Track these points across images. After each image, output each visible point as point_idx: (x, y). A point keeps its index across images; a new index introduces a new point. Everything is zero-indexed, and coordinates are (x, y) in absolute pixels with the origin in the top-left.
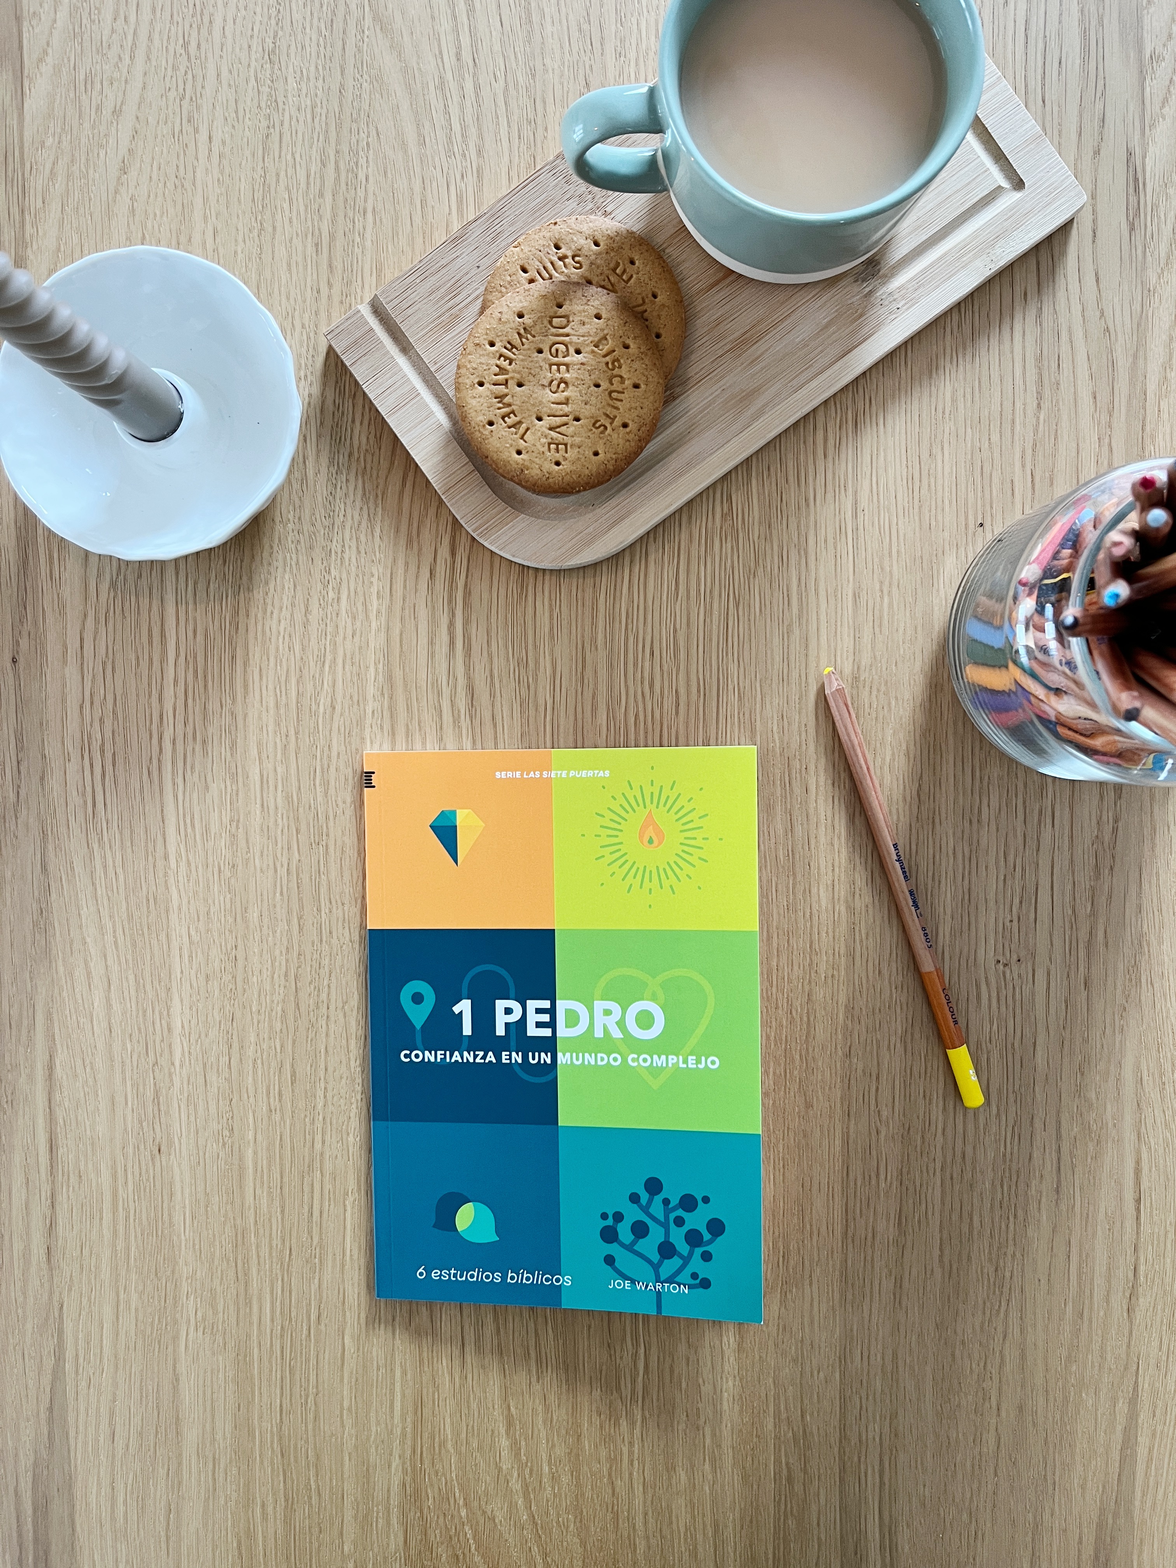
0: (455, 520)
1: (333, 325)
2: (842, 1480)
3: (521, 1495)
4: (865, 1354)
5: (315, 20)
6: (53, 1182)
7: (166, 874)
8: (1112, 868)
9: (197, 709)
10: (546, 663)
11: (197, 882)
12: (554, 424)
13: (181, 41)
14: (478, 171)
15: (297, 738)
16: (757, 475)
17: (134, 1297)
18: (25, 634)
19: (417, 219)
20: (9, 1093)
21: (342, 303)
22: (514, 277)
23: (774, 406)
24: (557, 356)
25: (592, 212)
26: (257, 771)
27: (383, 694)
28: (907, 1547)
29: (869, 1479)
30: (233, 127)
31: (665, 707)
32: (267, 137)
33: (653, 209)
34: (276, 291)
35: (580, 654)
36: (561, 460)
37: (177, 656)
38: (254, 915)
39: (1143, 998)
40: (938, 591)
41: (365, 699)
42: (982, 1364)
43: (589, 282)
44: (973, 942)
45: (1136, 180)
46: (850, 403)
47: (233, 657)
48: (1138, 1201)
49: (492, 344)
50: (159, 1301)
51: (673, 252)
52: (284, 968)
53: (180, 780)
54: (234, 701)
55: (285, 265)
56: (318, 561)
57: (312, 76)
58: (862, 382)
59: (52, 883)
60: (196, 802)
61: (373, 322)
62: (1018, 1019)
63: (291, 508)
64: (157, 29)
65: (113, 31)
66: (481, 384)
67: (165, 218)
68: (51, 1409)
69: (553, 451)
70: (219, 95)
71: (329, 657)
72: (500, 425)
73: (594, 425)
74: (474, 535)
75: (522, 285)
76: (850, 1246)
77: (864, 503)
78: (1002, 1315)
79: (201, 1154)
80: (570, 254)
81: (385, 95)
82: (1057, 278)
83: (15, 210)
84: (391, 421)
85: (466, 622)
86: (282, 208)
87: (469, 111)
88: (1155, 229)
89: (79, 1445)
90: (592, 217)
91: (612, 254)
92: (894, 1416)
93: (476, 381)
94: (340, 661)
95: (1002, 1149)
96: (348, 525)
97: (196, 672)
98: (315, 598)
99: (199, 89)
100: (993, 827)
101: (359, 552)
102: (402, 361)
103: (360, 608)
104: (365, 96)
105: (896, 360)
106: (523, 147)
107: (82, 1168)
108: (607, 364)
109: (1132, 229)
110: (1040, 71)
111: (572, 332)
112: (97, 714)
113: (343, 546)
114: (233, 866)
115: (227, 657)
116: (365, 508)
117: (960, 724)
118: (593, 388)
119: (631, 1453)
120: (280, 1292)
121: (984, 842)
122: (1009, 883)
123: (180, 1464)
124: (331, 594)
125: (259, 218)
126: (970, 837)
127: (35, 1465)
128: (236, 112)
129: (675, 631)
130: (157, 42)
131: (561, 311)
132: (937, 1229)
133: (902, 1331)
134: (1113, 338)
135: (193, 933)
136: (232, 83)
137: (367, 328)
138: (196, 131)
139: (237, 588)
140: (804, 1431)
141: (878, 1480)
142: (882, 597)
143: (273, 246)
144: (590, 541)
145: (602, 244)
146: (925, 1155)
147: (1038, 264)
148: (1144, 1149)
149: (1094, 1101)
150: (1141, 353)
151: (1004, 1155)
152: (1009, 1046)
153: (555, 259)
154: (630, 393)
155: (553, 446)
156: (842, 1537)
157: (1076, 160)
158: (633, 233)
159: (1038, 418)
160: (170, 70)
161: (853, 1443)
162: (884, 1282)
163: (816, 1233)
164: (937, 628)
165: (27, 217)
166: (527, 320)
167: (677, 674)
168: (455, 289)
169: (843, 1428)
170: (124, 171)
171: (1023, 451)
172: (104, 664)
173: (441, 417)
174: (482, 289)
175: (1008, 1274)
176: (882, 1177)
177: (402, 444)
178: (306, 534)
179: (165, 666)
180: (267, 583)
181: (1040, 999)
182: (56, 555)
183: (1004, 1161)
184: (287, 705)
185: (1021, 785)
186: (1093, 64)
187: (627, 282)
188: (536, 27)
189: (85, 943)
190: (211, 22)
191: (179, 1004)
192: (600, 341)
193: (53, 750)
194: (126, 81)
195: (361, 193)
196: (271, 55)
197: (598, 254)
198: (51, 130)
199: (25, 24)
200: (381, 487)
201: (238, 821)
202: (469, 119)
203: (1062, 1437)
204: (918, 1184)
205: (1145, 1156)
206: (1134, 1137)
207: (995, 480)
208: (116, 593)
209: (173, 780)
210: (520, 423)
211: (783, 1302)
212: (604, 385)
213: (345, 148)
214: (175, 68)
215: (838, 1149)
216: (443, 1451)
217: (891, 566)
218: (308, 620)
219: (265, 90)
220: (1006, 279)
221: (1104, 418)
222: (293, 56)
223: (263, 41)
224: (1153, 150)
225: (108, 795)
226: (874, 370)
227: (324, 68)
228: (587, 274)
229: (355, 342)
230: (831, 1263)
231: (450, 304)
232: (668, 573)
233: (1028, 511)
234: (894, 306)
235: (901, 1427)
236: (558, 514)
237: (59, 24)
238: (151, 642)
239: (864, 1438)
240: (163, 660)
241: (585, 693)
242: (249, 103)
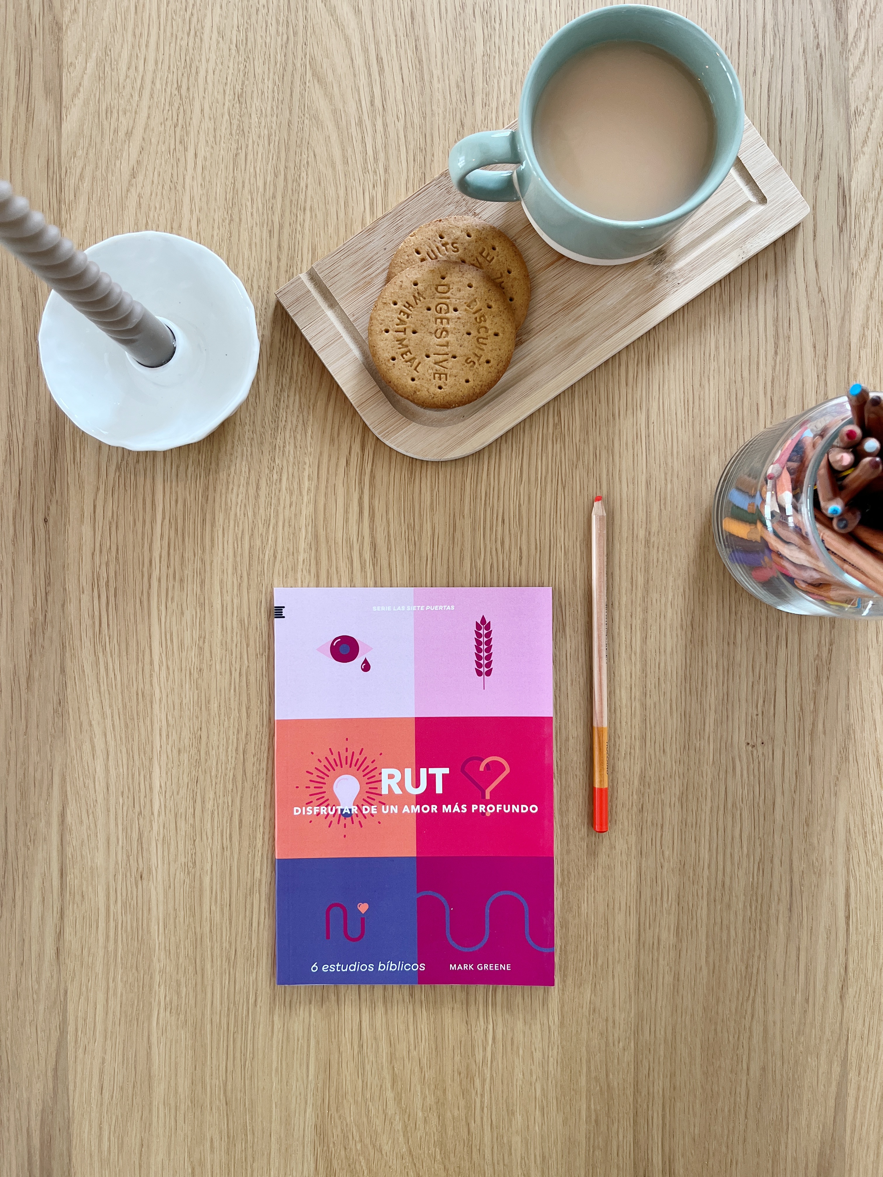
0: (365, 426)
1: (281, 288)
2: (635, 1122)
3: (401, 1134)
4: (653, 1030)
5: (271, 74)
6: (62, 900)
7: (151, 676)
8: (828, 678)
9: (177, 557)
10: (427, 527)
11: (174, 681)
12: (438, 360)
13: (175, 85)
14: (385, 183)
15: (248, 579)
16: (579, 397)
17: (120, 985)
18: (54, 502)
19: (342, 215)
20: (32, 833)
21: (287, 271)
22: (411, 257)
23: (592, 349)
24: (441, 312)
25: (466, 213)
26: (220, 602)
27: (311, 548)
28: (681, 1171)
29: (655, 1120)
30: (212, 147)
31: (512, 559)
32: (236, 155)
33: (509, 212)
34: (241, 262)
35: (452, 522)
36: (443, 385)
37: (164, 518)
38: (214, 706)
39: (851, 771)
40: (706, 480)
41: (298, 551)
42: (736, 1036)
43: (463, 262)
44: (730, 730)
45: (844, 196)
46: (644, 346)
47: (204, 520)
48: (848, 918)
49: (395, 304)
50: (138, 989)
51: (522, 242)
52: (235, 745)
53: (163, 608)
54: (204, 551)
55: (247, 244)
56: (266, 453)
57: (269, 112)
58: (653, 333)
59: (68, 681)
60: (174, 623)
61: (310, 286)
62: (762, 786)
63: (248, 415)
64: (159, 76)
65: (127, 76)
66: (387, 331)
67: (162, 210)
68: (56, 1070)
69: (437, 379)
70: (202, 124)
71: (273, 521)
72: (399, 361)
73: (466, 361)
74: (379, 436)
75: (417, 262)
76: (642, 951)
77: (653, 417)
78: (750, 1001)
79: (172, 880)
80: (450, 241)
81: (320, 129)
82: (788, 265)
83: (54, 201)
84: (322, 356)
85: (372, 497)
86: (246, 206)
87: (379, 141)
88: (858, 233)
89: (77, 1095)
90: (466, 217)
91: (480, 242)
92: (673, 1075)
93: (383, 329)
94: (280, 524)
95: (751, 880)
96: (289, 427)
97: (176, 530)
98: (264, 480)
99: (188, 120)
100: (744, 649)
101: (296, 447)
102: (330, 314)
103: (296, 486)
104: (306, 129)
105: (677, 318)
106: (417, 167)
107: (84, 889)
108: (476, 318)
109: (841, 231)
110: (778, 120)
111: (451, 296)
112: (105, 559)
113: (285, 442)
114: (200, 670)
115: (199, 520)
116: (301, 416)
117: (721, 574)
118: (465, 335)
119: (482, 1102)
120: (227, 982)
121: (738, 658)
122: (756, 688)
123: (150, 1111)
124: (275, 476)
125: (230, 212)
126: (728, 656)
127: (43, 1111)
128: (215, 137)
129: (520, 506)
130: (158, 85)
131: (444, 282)
132: (704, 937)
133: (679, 1011)
134: (827, 306)
135: (170, 718)
136: (212, 116)
137: (306, 290)
138: (186, 149)
139: (207, 471)
140: (608, 1086)
141: (661, 1122)
142: (666, 485)
143: (239, 232)
144: (461, 442)
145: (472, 235)
146: (696, 883)
147: (775, 254)
148: (852, 879)
149: (816, 845)
150: (847, 317)
151: (752, 884)
152: (756, 805)
153: (440, 245)
154: (492, 339)
155: (437, 375)
156: (635, 1164)
157: (802, 183)
158: (494, 228)
159: (775, 361)
160: (167, 105)
161: (643, 1095)
162: (666, 976)
163: (617, 939)
164: (704, 506)
165: (63, 207)
166: (420, 287)
167: (521, 536)
168: (369, 264)
169: (636, 1084)
170: (134, 175)
171: (765, 384)
172: (110, 523)
173: (356, 352)
174: (388, 264)
175: (755, 971)
176: (665, 899)
177: (328, 372)
178: (258, 433)
179: (154, 525)
180: (229, 468)
181: (778, 770)
182: (78, 446)
183: (753, 889)
184: (242, 555)
185: (763, 618)
186: (815, 116)
187: (490, 262)
188: (427, 84)
189: (91, 725)
190: (197, 73)
191: (158, 770)
192: (471, 302)
193: (71, 586)
194: (136, 112)
195: (302, 197)
196: (240, 98)
197: (469, 243)
198: (81, 145)
199: (65, 71)
200: (312, 401)
201: (205, 638)
202: (379, 146)
203: (793, 1090)
204: (691, 905)
205: (852, 885)
206: (844, 871)
207: (746, 403)
208: (120, 473)
209: (158, 607)
210: (414, 358)
211: (594, 991)
212: (474, 333)
213: (292, 165)
214: (171, 104)
215: (633, 878)
216: (345, 1101)
217: (673, 462)
218: (258, 494)
219: (235, 122)
220: (753, 264)
221: (821, 362)
222: (255, 100)
223: (234, 88)
224: (856, 177)
225: (111, 617)
226: (661, 326)
227: (277, 107)
228: (462, 256)
229: (297, 300)
230: (628, 962)
231: (365, 274)
232: (515, 465)
233: (768, 425)
234: (676, 282)
235: (678, 1083)
236: (439, 423)
237: (89, 71)
238: (144, 509)
239: (651, 1091)
240: (153, 520)
241: (456, 549)
242: (223, 130)
